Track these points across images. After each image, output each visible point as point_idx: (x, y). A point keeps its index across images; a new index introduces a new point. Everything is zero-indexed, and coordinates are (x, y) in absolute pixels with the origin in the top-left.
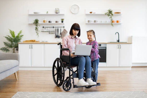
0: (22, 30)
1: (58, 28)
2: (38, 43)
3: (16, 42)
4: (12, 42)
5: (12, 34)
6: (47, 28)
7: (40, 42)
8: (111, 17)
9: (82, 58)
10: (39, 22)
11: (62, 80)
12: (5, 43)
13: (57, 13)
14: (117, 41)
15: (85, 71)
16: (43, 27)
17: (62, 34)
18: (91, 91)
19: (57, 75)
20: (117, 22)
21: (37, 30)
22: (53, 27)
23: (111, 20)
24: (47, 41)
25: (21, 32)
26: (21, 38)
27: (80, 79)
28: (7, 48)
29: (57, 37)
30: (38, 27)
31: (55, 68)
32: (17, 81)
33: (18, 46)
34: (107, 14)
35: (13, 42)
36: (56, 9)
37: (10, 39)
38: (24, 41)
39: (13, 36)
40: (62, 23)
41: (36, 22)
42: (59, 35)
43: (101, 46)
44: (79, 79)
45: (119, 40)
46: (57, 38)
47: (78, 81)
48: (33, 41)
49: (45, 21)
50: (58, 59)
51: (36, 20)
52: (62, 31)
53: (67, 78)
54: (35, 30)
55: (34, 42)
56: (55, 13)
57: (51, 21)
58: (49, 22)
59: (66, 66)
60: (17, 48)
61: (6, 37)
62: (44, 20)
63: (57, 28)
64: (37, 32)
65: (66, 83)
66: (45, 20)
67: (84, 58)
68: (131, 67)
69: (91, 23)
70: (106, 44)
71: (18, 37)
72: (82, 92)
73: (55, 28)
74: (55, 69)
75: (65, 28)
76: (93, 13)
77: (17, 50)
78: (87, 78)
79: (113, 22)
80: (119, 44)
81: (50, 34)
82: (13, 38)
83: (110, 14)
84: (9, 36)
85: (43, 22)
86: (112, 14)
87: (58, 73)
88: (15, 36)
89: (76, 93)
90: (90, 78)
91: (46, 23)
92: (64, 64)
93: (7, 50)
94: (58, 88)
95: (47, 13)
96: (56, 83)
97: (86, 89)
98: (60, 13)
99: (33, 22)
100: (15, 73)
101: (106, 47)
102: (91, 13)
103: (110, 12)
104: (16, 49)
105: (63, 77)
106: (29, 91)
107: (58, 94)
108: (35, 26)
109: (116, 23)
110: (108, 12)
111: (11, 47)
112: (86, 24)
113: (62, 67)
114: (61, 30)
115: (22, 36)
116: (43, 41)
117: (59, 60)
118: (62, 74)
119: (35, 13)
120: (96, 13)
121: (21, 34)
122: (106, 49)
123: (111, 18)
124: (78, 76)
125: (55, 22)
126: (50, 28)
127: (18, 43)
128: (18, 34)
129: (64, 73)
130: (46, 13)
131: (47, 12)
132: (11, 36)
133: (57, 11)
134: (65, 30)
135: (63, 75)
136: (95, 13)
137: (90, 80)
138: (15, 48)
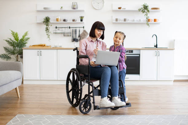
0: (28, 31)
1: (76, 28)
2: (50, 48)
3: (20, 48)
4: (14, 47)
5: (14, 37)
6: (61, 29)
7: (52, 47)
8: (147, 14)
9: (106, 69)
10: (51, 21)
11: (79, 98)
12: (6, 49)
13: (74, 9)
14: (155, 46)
15: (110, 86)
16: (56, 28)
17: (81, 36)
18: (119, 114)
19: (72, 92)
20: (155, 20)
21: (47, 31)
22: (70, 28)
23: (147, 18)
24: (61, 45)
25: (26, 34)
26: (26, 41)
27: (103, 97)
28: (9, 55)
29: (74, 40)
30: (50, 26)
31: (69, 82)
32: (19, 99)
33: (22, 52)
34: (141, 11)
35: (16, 48)
36: (73, 3)
37: (12, 44)
38: (31, 46)
39: (17, 39)
40: (82, 22)
41: (47, 20)
42: (77, 38)
43: (133, 52)
44: (101, 98)
45: (157, 45)
46: (75, 42)
47: (101, 101)
48: (42, 46)
49: (58, 20)
50: (73, 69)
51: (46, 17)
52: (81, 33)
53: (86, 96)
54: (45, 32)
55: (44, 48)
56: (72, 8)
57: (66, 19)
58: (64, 20)
59: (84, 80)
60: (22, 55)
61: (6, 41)
62: (57, 18)
63: (74, 29)
64: (48, 34)
65: (83, 104)
66: (59, 18)
67: (109, 68)
68: (173, 81)
69: (120, 22)
70: (140, 50)
71: (23, 40)
72: (106, 116)
73: (72, 29)
74: (70, 84)
75: (84, 29)
76: (123, 9)
77: (22, 57)
78: (113, 97)
79: (149, 20)
80: (157, 51)
81: (65, 36)
82: (17, 42)
83: (146, 11)
84: (10, 39)
85: (56, 20)
86: (147, 10)
87: (74, 89)
88: (19, 39)
89: (97, 116)
90: (116, 96)
91: (59, 22)
92: (81, 77)
93: (8, 58)
94: (74, 109)
95: (61, 9)
96: (71, 102)
97: (111, 111)
98: (79, 9)
99: (43, 20)
100: (16, 89)
101: (139, 55)
102: (120, 8)
103: (146, 7)
104: (20, 56)
105: (79, 94)
106: (32, 114)
107: (73, 118)
108: (45, 26)
109: (153, 22)
110: (143, 7)
111: (13, 53)
112: (114, 23)
113: (79, 80)
114: (79, 31)
115: (28, 39)
116: (56, 46)
117: (75, 71)
118: (79, 90)
119: (45, 8)
120: (127, 9)
121: (26, 37)
122: (139, 57)
123: (147, 16)
124: (100, 93)
125: (72, 21)
126: (65, 28)
127: (23, 48)
128: (23, 37)
129: (81, 89)
130: (59, 9)
131: (62, 7)
132: (13, 39)
133: (74, 6)
134: (85, 31)
135: (80, 92)
136: (125, 9)
137: (117, 99)
138: (18, 55)
